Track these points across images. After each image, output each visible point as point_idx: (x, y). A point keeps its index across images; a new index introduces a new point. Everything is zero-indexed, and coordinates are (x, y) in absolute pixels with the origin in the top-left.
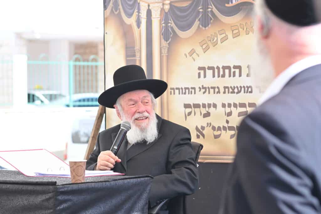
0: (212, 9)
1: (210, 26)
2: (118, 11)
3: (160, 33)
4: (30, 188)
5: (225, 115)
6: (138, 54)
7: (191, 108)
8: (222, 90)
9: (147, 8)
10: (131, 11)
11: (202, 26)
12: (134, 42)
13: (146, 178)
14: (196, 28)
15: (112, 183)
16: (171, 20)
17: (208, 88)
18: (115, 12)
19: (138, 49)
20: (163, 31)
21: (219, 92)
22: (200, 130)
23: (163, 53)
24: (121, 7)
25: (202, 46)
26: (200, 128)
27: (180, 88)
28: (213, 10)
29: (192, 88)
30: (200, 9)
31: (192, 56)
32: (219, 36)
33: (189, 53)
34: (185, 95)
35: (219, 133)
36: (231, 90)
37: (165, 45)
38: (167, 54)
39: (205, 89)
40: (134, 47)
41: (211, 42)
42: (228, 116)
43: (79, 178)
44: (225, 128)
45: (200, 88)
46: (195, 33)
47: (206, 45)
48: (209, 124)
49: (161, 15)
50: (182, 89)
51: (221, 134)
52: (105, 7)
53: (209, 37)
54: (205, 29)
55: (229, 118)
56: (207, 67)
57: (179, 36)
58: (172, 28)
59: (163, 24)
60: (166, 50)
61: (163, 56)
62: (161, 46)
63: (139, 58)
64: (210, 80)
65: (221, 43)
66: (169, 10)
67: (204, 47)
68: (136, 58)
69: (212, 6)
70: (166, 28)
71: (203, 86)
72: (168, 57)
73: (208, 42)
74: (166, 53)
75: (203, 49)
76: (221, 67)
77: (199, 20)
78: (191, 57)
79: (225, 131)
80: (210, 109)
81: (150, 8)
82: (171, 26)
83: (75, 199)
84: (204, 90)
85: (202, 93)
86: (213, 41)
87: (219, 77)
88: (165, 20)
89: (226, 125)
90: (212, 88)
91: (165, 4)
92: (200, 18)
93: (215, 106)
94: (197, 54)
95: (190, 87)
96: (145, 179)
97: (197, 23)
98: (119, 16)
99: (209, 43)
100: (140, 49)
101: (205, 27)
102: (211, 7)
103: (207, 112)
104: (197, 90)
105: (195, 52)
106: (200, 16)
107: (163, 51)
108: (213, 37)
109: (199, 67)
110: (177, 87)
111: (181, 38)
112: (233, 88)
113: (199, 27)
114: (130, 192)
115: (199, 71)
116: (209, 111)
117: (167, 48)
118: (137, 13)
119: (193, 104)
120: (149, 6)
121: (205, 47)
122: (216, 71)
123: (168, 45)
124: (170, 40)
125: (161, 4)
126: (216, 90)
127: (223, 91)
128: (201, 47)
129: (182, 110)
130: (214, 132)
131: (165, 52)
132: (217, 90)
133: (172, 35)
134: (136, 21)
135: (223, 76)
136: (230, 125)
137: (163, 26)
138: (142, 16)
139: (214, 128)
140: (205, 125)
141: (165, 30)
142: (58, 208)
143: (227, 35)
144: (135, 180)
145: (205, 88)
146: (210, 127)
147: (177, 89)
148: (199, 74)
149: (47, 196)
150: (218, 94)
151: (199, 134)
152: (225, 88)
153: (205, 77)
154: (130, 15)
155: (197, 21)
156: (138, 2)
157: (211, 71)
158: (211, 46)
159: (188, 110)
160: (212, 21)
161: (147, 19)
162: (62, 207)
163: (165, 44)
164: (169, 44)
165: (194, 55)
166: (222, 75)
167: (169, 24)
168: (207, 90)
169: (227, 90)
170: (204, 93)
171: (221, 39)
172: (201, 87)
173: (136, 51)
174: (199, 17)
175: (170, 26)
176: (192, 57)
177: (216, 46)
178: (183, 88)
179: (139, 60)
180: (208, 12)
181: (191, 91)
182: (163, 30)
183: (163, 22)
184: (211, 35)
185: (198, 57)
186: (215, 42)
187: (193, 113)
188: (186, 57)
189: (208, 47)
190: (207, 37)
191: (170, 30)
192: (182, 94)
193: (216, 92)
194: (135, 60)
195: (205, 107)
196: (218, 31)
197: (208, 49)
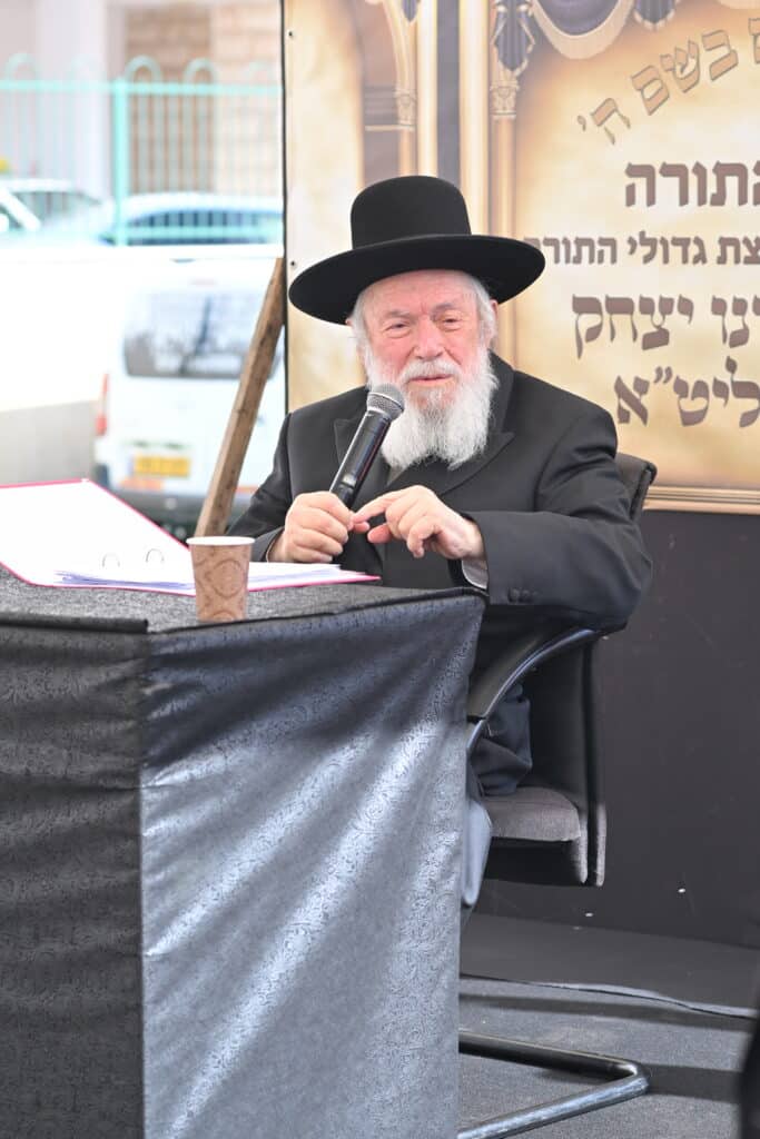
1: (671, 15)
3: (489, 40)
4: (52, 640)
5: (724, 340)
6: (405, 114)
7: (600, 312)
8: (713, 251)
11: (645, 17)
12: (390, 69)
13: (463, 599)
14: (621, 22)
15: (345, 620)
17: (664, 241)
19: (408, 95)
20: (498, 32)
21: (701, 258)
22: (629, 394)
23: (500, 111)
25: (641, 90)
26: (629, 384)
27: (561, 239)
29: (603, 242)
31: (606, 124)
32: (703, 52)
33: (593, 115)
34: (577, 266)
35: (699, 404)
36: (745, 252)
37: (505, 83)
38: (513, 117)
39: (650, 246)
40: (393, 89)
41: (674, 73)
42: (733, 345)
43: (226, 604)
44: (721, 390)
45: (631, 241)
46: (617, 40)
47: (657, 85)
48: (663, 374)
50: (566, 242)
51: (706, 409)
53: (667, 56)
54: (655, 30)
55: (736, 353)
56: (657, 168)
57: (557, 51)
58: (532, 22)
59: (499, 4)
60: (511, 101)
61: (498, 122)
62: (492, 88)
63: (411, 129)
64: (668, 215)
65: (714, 79)
67: (649, 92)
68: (399, 128)
70: (512, 20)
71: (642, 234)
72: (516, 125)
73: (664, 75)
74: (508, 111)
75: (646, 101)
76: (709, 166)
78: (602, 128)
79: (722, 400)
80: (667, 317)
82: (530, 14)
83: (212, 679)
84: (647, 250)
85: (642, 260)
86: (682, 71)
87: (702, 201)
89: (726, 378)
90: (676, 241)
93: (686, 307)
94: (623, 118)
95: (596, 239)
96: (458, 603)
97: (623, 5)
99: (668, 78)
100: (413, 95)
101: (654, 20)
103: (659, 327)
104: (623, 248)
105: (616, 110)
107: (499, 103)
108: (682, 59)
109: (630, 166)
110: (550, 236)
111: (564, 58)
112: (754, 245)
113: (631, 19)
114: (406, 650)
115: (630, 181)
116: (663, 327)
117: (513, 94)
119: (608, 299)
121: (651, 94)
122: (693, 180)
123: (516, 82)
124: (525, 65)
126: (690, 249)
127: (719, 254)
128: (639, 94)
129: (568, 322)
130: (683, 401)
131: (505, 106)
132: (693, 250)
133: (530, 49)
135: (719, 199)
136: (738, 377)
137: (498, 14)
139: (681, 388)
140: (650, 376)
141: (505, 26)
142: (155, 715)
143: (734, 52)
144: (424, 607)
145: (652, 243)
146: (665, 382)
147: (548, 242)
148: (631, 190)
149: (116, 672)
150: (700, 263)
151: (626, 406)
152: (724, 242)
153: (651, 200)
157: (675, 182)
158: (674, 88)
159: (589, 320)
162: (167, 710)
163: (505, 77)
164: (520, 79)
165: (614, 122)
166: (713, 195)
167: (524, 8)
168: (660, 248)
169: (730, 250)
170: (648, 259)
171: (711, 66)
172: (637, 238)
173: (399, 102)
175: (523, 16)
176: (606, 129)
177: (694, 90)
178: (572, 240)
179: (410, 134)
181: (601, 253)
182: (501, 27)
183: (498, 1)
184: (676, 49)
185: (625, 127)
186: (690, 75)
187: (606, 331)
188: (584, 128)
189: (663, 94)
190: (662, 57)
191: (525, 27)
192: (567, 261)
193: (691, 259)
194: (396, 135)
195: (651, 312)
196: (704, 36)
197: (664, 101)
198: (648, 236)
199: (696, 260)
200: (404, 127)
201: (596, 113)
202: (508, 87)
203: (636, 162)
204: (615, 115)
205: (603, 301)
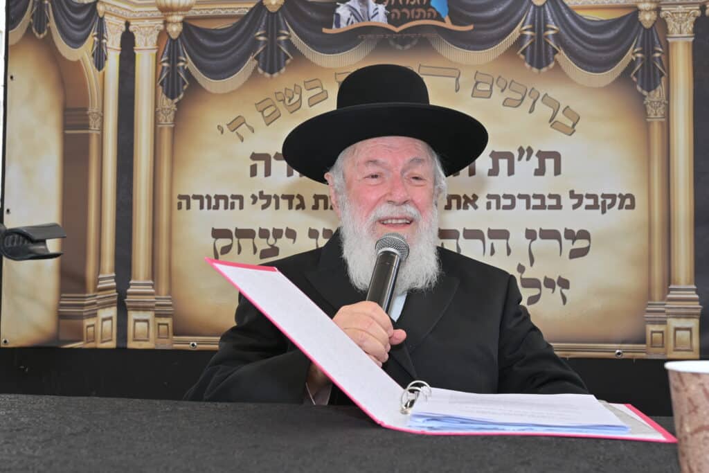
0: (290, 36)
1: (283, 70)
2: (46, 33)
3: (156, 81)
6: (94, 124)
7: (231, 237)
8: (310, 202)
9: (124, 28)
10: (80, 34)
11: (264, 70)
14: (249, 73)
16: (187, 55)
17: (276, 197)
18: (37, 35)
19: (97, 113)
20: (162, 78)
21: (301, 206)
23: (163, 122)
24: (52, 24)
25: (262, 112)
27: (204, 195)
28: (292, 39)
29: (233, 197)
30: (260, 35)
31: (237, 130)
32: (304, 91)
33: (228, 125)
34: (216, 211)
37: (167, 106)
38: (172, 126)
39: (266, 200)
40: (86, 109)
41: (284, 102)
45: (253, 197)
46: (245, 84)
47: (272, 109)
49: (158, 43)
50: (208, 197)
52: (10, 23)
53: (280, 92)
54: (271, 77)
56: (272, 155)
57: (200, 86)
58: (187, 72)
59: (164, 62)
60: (171, 117)
61: (161, 128)
62: (157, 109)
63: (99, 132)
64: (279, 181)
65: (311, 106)
66: (181, 33)
67: (267, 113)
68: (90, 132)
69: (289, 31)
70: (173, 70)
71: (261, 193)
72: (174, 131)
73: (278, 104)
74: (169, 122)
75: (265, 118)
77: (257, 58)
78: (235, 132)
80: (278, 240)
81: (131, 28)
82: (186, 67)
84: (264, 202)
85: (260, 208)
86: (290, 101)
88: (169, 55)
90: (284, 197)
91: (169, 23)
92: (260, 53)
93: (291, 234)
94: (247, 125)
95: (229, 195)
97: (251, 63)
98: (49, 43)
99: (280, 105)
100: (100, 113)
101: (271, 72)
102: (286, 33)
103: (272, 246)
104: (248, 201)
105: (244, 122)
106: (261, 49)
107: (162, 118)
108: (290, 95)
109: (253, 154)
110: (197, 193)
111: (210, 93)
113: (255, 70)
115: (253, 163)
116: (276, 245)
117: (172, 113)
118: (96, 39)
119: (237, 230)
120: (127, 24)
121: (269, 114)
123: (175, 106)
124: (181, 96)
125: (161, 22)
126: (294, 201)
127: (313, 204)
128: (260, 114)
129: (208, 243)
131: (167, 121)
132: (296, 202)
133: (185, 87)
134: (93, 55)
137: (163, 67)
138: (109, 45)
141: (168, 74)
143: (326, 91)
145: (268, 198)
147: (195, 197)
148: (254, 168)
150: (301, 209)
152: (317, 197)
154: (76, 42)
155: (253, 60)
156: (101, 15)
157: (283, 163)
158: (284, 111)
159: (222, 242)
160: (288, 61)
161: (122, 50)
163: (167, 103)
164: (177, 104)
165: (243, 130)
167: (181, 64)
168: (273, 201)
170: (264, 207)
171: (309, 99)
172: (257, 195)
173: (90, 117)
174: (258, 52)
175: (181, 68)
176: (237, 133)
177: (297, 112)
178: (212, 196)
179: (98, 135)
180: (279, 42)
181: (233, 204)
182: (164, 75)
183: (163, 60)
184: (286, 89)
185: (250, 132)
186: (294, 104)
187: (235, 248)
188: (222, 132)
189: (276, 114)
190: (276, 93)
191: (182, 75)
192: (209, 208)
193: (294, 206)
194: (88, 136)
195: (267, 237)
196: (305, 82)
197: (277, 118)
198: (265, 193)
199: (298, 208)
200: (94, 131)
201: (230, 124)
202: (168, 109)
203: (258, 151)
204: (244, 125)
205: (233, 231)
